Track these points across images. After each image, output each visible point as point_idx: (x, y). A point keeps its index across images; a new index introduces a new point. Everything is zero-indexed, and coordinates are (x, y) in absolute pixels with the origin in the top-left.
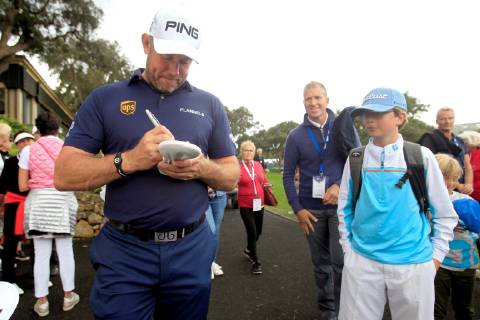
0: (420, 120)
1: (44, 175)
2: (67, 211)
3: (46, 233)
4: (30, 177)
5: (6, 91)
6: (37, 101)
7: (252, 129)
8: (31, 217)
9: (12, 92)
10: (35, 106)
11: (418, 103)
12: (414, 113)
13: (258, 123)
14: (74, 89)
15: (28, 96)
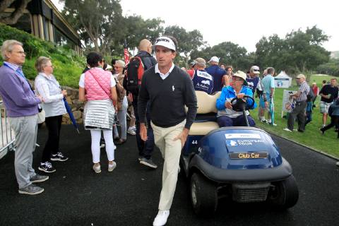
0: (322, 46)
1: (93, 92)
2: (107, 115)
3: (96, 128)
4: (86, 93)
5: (31, 16)
6: (52, 23)
7: (202, 46)
8: (86, 118)
9: (35, 17)
10: (51, 27)
11: (323, 34)
12: (319, 41)
13: (206, 42)
14: (75, 13)
15: (46, 20)
